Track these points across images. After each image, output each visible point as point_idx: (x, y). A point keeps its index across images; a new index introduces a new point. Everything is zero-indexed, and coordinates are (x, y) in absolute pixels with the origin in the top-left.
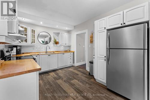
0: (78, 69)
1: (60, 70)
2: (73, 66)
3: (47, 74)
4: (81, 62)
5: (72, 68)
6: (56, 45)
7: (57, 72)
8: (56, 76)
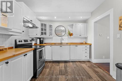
0: (96, 69)
1: (71, 63)
2: (89, 62)
3: (58, 64)
4: (102, 58)
5: (86, 64)
6: (69, 37)
7: (68, 64)
8: (64, 69)
